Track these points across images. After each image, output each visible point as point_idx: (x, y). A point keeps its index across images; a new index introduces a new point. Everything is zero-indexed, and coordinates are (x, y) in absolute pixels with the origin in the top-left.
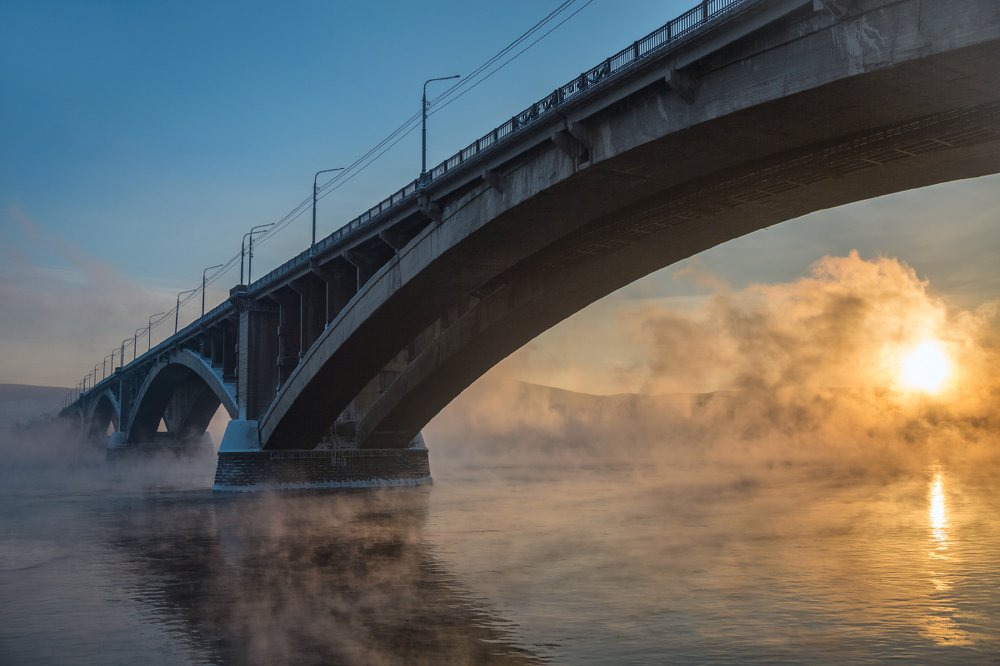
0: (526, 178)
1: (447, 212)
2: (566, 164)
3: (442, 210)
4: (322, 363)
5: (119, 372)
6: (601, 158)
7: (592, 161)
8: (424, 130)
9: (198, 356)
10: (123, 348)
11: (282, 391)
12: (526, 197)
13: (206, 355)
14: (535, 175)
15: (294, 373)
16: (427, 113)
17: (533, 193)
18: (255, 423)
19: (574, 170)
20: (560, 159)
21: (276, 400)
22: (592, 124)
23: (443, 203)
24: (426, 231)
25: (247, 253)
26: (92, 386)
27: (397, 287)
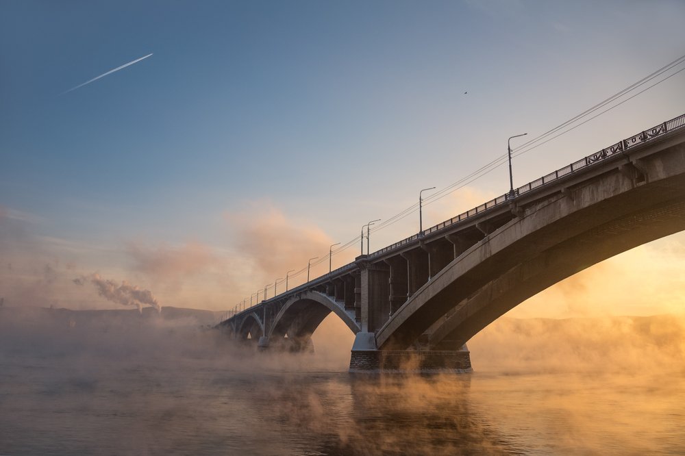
0: (593, 192)
1: (528, 212)
2: (625, 183)
3: (524, 211)
4: (427, 300)
5: (264, 303)
6: (656, 179)
7: (647, 180)
8: (510, 166)
9: (324, 295)
10: (266, 290)
11: (393, 316)
12: (593, 203)
13: (331, 294)
14: (599, 190)
15: (404, 305)
16: (511, 156)
17: (599, 200)
18: (373, 334)
19: (633, 185)
20: (621, 180)
21: (389, 320)
22: (648, 160)
23: (524, 207)
24: (511, 223)
25: (365, 236)
26: (242, 310)
27: (488, 256)
